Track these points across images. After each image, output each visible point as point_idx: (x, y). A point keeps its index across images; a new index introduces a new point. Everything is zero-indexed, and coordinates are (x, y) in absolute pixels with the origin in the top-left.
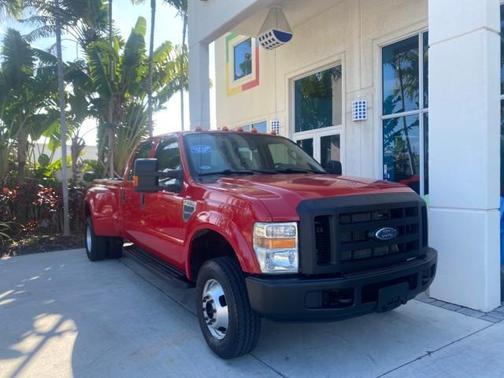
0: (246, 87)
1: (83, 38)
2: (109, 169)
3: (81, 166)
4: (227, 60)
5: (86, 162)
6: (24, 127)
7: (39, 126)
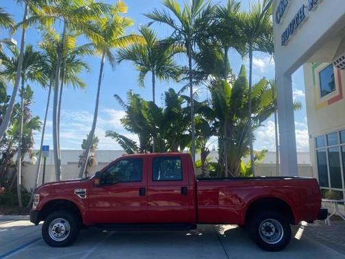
0: (331, 102)
1: (211, 85)
2: (224, 168)
3: (207, 166)
4: (314, 84)
5: (210, 163)
6: (175, 142)
7: (184, 141)
